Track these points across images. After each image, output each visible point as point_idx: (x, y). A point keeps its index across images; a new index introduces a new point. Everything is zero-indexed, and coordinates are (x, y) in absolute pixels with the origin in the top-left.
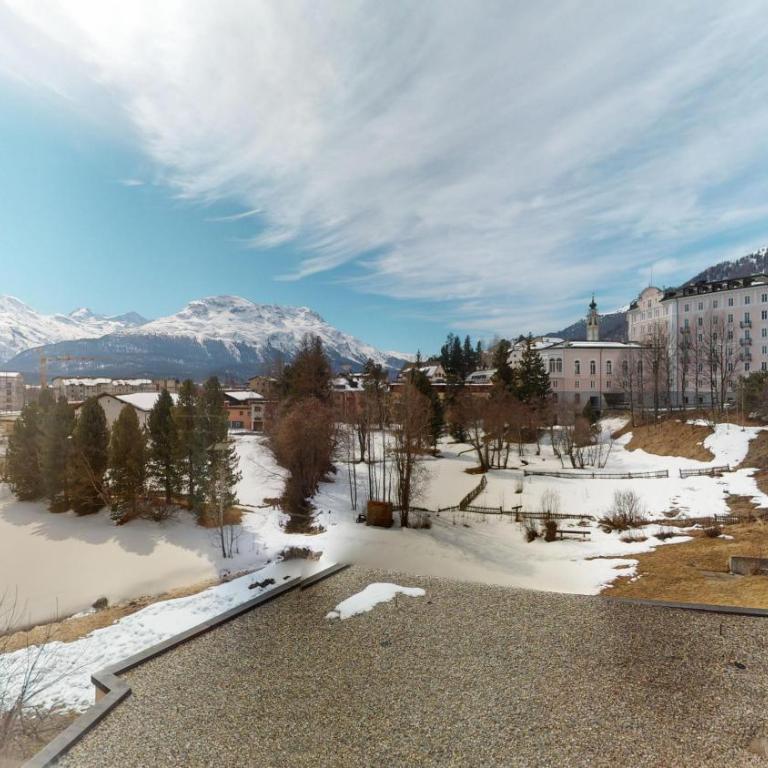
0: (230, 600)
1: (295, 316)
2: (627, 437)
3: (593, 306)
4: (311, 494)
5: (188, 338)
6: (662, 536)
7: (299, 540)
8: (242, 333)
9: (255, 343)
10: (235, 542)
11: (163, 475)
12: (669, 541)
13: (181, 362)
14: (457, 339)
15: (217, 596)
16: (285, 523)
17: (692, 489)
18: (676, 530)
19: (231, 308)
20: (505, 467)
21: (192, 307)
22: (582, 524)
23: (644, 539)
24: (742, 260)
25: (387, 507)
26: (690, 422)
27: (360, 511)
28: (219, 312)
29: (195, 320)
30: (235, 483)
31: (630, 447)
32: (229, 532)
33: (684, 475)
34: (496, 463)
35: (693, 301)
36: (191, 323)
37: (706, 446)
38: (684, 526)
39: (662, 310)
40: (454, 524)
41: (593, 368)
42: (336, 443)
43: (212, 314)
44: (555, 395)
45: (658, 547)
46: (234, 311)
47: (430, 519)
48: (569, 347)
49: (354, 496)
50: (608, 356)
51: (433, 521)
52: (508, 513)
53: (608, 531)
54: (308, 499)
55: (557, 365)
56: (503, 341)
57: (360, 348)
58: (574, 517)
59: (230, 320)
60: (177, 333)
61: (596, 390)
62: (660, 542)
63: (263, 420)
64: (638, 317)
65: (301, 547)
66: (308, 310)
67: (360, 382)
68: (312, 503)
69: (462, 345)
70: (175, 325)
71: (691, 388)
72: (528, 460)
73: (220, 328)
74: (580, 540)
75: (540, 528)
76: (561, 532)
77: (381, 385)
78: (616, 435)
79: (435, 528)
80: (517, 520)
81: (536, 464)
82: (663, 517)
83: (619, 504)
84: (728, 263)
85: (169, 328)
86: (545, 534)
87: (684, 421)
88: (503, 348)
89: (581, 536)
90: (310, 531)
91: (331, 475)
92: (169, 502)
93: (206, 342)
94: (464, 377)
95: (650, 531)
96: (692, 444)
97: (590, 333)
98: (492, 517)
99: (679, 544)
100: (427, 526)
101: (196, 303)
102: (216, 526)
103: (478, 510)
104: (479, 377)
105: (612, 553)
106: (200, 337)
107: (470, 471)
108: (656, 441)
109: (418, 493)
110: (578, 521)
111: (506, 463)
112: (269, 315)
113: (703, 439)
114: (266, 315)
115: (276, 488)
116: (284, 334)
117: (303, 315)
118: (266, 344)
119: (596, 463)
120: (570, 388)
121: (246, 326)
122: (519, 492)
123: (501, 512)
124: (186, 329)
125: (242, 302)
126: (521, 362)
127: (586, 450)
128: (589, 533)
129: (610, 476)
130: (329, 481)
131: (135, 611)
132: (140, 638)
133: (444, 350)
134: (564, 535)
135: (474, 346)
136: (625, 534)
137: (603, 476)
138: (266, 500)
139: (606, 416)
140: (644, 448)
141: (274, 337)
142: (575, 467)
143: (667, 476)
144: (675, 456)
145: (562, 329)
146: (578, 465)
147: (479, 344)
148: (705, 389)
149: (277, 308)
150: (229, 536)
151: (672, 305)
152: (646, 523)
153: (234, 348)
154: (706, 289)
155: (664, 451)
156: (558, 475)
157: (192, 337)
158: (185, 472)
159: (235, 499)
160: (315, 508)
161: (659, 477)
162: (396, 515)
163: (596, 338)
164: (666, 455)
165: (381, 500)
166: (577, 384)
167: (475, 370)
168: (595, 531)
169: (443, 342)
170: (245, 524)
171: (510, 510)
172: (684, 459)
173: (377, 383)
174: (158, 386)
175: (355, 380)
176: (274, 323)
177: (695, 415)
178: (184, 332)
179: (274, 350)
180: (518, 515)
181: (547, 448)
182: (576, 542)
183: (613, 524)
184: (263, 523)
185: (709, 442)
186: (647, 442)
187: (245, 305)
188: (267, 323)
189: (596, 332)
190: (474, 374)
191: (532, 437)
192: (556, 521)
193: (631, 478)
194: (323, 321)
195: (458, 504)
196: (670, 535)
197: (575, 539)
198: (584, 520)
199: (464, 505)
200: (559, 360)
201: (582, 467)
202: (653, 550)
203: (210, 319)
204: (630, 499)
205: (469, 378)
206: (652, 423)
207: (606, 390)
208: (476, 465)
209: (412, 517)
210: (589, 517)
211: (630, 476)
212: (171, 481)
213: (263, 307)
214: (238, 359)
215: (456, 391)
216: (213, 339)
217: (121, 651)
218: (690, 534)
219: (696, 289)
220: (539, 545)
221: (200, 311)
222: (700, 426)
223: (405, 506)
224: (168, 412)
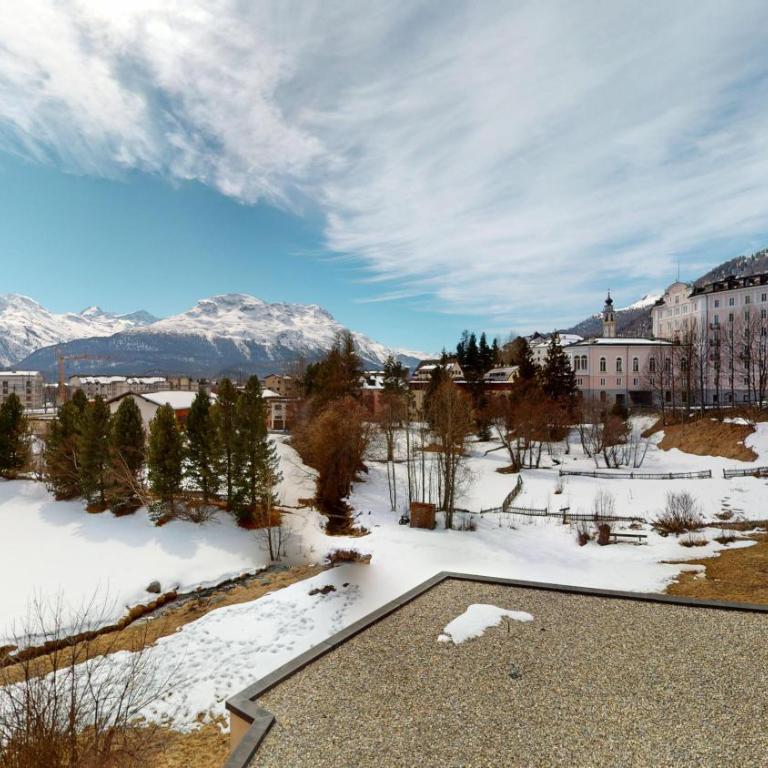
0: (293, 607)
1: (303, 314)
2: (661, 435)
3: (609, 302)
4: (346, 494)
5: (198, 336)
6: (723, 540)
7: (345, 543)
8: (252, 331)
9: (264, 341)
10: (282, 546)
11: (199, 476)
12: (732, 545)
13: (191, 360)
14: (473, 337)
15: (279, 602)
16: (324, 525)
17: (740, 490)
18: (737, 534)
19: (240, 307)
20: (537, 467)
21: (201, 305)
22: (633, 527)
23: (704, 543)
24: (758, 254)
25: (430, 509)
26: (727, 420)
27: (400, 512)
28: (229, 311)
29: (204, 318)
30: (274, 484)
31: (665, 446)
32: (277, 534)
33: (728, 475)
34: (527, 462)
35: (723, 297)
36: (200, 322)
37: (748, 445)
38: (744, 530)
39: (690, 306)
40: (500, 526)
41: (618, 364)
42: (367, 441)
43: (221, 312)
44: (581, 393)
45: (721, 551)
46: (244, 309)
47: (474, 520)
48: (595, 344)
49: (394, 498)
50: (634, 353)
51: (478, 523)
52: (555, 515)
53: (664, 534)
54: (344, 500)
55: (582, 362)
56: (519, 338)
57: (370, 346)
58: (623, 519)
59: (240, 318)
60: (187, 331)
61: (622, 388)
62: (722, 547)
63: (284, 419)
64: (665, 313)
65: (348, 550)
66: (317, 308)
67: (379, 380)
68: (348, 503)
69: (478, 344)
70: (184, 323)
71: (725, 385)
72: (560, 460)
73: (230, 326)
74: (635, 544)
75: (592, 529)
76: (615, 535)
77: (401, 383)
78: (647, 434)
79: (480, 530)
80: (564, 523)
81: (569, 463)
82: (718, 521)
83: (673, 505)
84: (744, 258)
85: (179, 325)
86: (597, 538)
87: (721, 420)
88: (521, 347)
89: (636, 539)
90: (352, 532)
91: (362, 475)
92: (206, 503)
93: (216, 340)
94: (482, 374)
95: (710, 534)
96: (732, 443)
97: (606, 329)
98: (540, 519)
99: (745, 549)
100: (472, 528)
101: (205, 301)
102: (263, 526)
103: (523, 511)
104: (498, 374)
105: (675, 558)
106: (210, 335)
107: (501, 471)
108: (692, 439)
109: (462, 494)
110: (629, 523)
111: (538, 462)
112: (278, 313)
113: (743, 438)
114: (275, 313)
115: (310, 491)
116: (292, 332)
117: (312, 312)
118: (275, 343)
119: (631, 462)
120: (597, 386)
121: (256, 324)
122: (558, 492)
123: (546, 513)
124: (195, 327)
125: (250, 301)
126: (546, 360)
127: (619, 449)
128: (645, 536)
129: (650, 476)
130: (359, 480)
131: (198, 618)
132: (207, 646)
133: (460, 347)
134: (618, 538)
135: (490, 344)
136: (684, 537)
137: (642, 476)
138: (301, 501)
139: (633, 413)
140: (680, 447)
141: (283, 335)
142: (609, 467)
143: (710, 476)
144: (715, 455)
145: (573, 326)
146: (612, 463)
147: (495, 341)
148: (739, 386)
149: (286, 306)
150: (277, 539)
151: (701, 301)
152: (702, 526)
153: (245, 346)
154: (737, 284)
155: (701, 450)
156: (594, 475)
157: (201, 336)
158: (223, 472)
159: (276, 500)
160: (352, 509)
161: (701, 477)
162: (440, 517)
163: (612, 335)
164: (704, 454)
165: (421, 501)
166: (602, 382)
167: (493, 368)
168: (654, 537)
169: (458, 339)
170: (284, 526)
171: (557, 511)
172: (725, 459)
173: (396, 381)
174: (171, 384)
175: (372, 378)
176: (283, 321)
177: (733, 414)
178: (193, 330)
179: (282, 347)
180: (565, 516)
181: (577, 448)
182: (632, 546)
183: (667, 528)
184: (304, 525)
185: (751, 441)
186: (683, 440)
187: (254, 303)
188: (276, 322)
189: (612, 328)
190: (492, 371)
191: (558, 435)
192: (610, 524)
193: (671, 478)
194: (332, 318)
195: (501, 505)
196: (732, 539)
197: (629, 543)
198: (636, 522)
199: (506, 507)
200: (584, 357)
201: (617, 466)
202: (718, 555)
203: (219, 317)
204: (685, 501)
205: (487, 375)
206: (685, 422)
207: (633, 388)
208: (508, 464)
209: (457, 519)
210: (640, 520)
211: (671, 477)
212: (209, 483)
213: (272, 305)
214: (248, 357)
215: (477, 389)
216: (222, 337)
217: (191, 661)
218: (753, 537)
219: (726, 284)
220: (592, 549)
221: (209, 309)
222: (739, 425)
223: (448, 508)
224: (206, 412)
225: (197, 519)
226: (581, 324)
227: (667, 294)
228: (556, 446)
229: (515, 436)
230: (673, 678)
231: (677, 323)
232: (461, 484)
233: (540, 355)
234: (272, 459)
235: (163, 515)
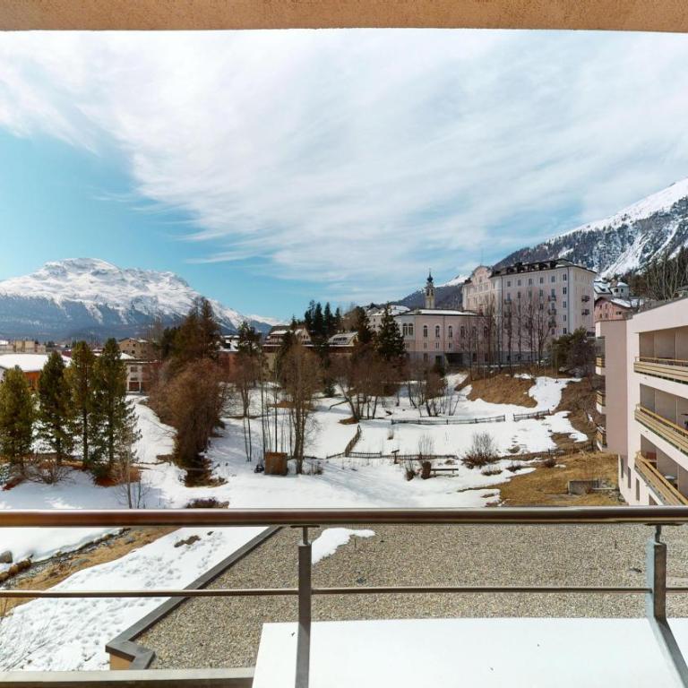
0: (159, 560)
1: (158, 280)
2: (469, 388)
3: (430, 279)
4: (204, 449)
5: (44, 299)
6: (513, 469)
7: (203, 493)
8: (104, 295)
9: (118, 306)
10: (142, 499)
11: (52, 437)
12: (519, 472)
13: (37, 322)
14: (319, 306)
15: (145, 558)
16: (183, 478)
17: (525, 430)
18: (522, 463)
19: (92, 271)
20: (373, 418)
21: (48, 268)
22: (448, 462)
23: (499, 472)
24: (538, 246)
25: (283, 457)
26: (517, 376)
27: (256, 461)
28: (80, 274)
29: (52, 281)
30: (133, 442)
31: (472, 397)
32: (137, 489)
33: (517, 419)
34: (365, 414)
35: (514, 278)
36: (48, 284)
37: (530, 395)
38: (527, 460)
39: (490, 285)
40: (343, 468)
41: (437, 331)
42: (224, 400)
43: (71, 276)
44: (408, 355)
45: (511, 477)
46: (96, 273)
47: (321, 465)
48: (419, 314)
49: (249, 449)
50: (449, 323)
51: (325, 468)
52: (388, 457)
53: (471, 467)
54: (202, 454)
55: (409, 329)
56: (358, 307)
57: (224, 312)
58: (441, 457)
59: (92, 282)
60: (31, 294)
61: (440, 350)
62: (512, 474)
63: (140, 381)
64: (472, 290)
65: (207, 499)
66: (172, 275)
67: (234, 343)
68: (206, 457)
69: (323, 312)
70: (29, 285)
71: (515, 348)
72: (392, 411)
73: (80, 289)
74: (450, 476)
75: (417, 466)
76: (435, 470)
77: (254, 346)
78: (459, 388)
79: (325, 473)
80: (396, 463)
81: (399, 414)
82: (510, 454)
83: (477, 443)
84: (528, 249)
85: (23, 288)
86: (421, 473)
87: (512, 376)
88: (360, 315)
89: (450, 472)
90: (212, 483)
91: (219, 430)
92: (59, 464)
93: (64, 303)
94: (326, 338)
95: (503, 465)
96: (520, 393)
97: (428, 302)
98: (375, 461)
99: (527, 475)
100: (319, 472)
101: (54, 264)
102: (122, 483)
103: (361, 455)
104: (340, 339)
105: (478, 485)
106: (58, 299)
107: (344, 422)
108: (492, 391)
109: (311, 442)
110: (446, 460)
111: (374, 414)
112: (133, 279)
113: (527, 389)
114: (130, 278)
115: (168, 447)
116: (147, 297)
117: (168, 279)
118: (129, 307)
119: (447, 410)
120: (420, 349)
121: (108, 288)
122: (391, 438)
123: (381, 456)
124: (42, 290)
125: (102, 265)
126: (380, 326)
127: (438, 401)
128: (457, 470)
129: (461, 422)
130: (216, 435)
133: (307, 315)
134: (437, 472)
135: (333, 312)
136: (486, 468)
137: (455, 422)
138: (159, 457)
139: (450, 371)
140: (483, 397)
141: (138, 300)
142: (430, 416)
143: (504, 420)
144: (508, 403)
145: (402, 299)
146: (432, 412)
147: (338, 310)
148: (526, 349)
149: (141, 272)
150: (137, 493)
151: (498, 281)
152: (498, 459)
153: (96, 310)
154: (524, 269)
155: (499, 399)
156: (419, 422)
157: (49, 298)
158: (78, 433)
159: (135, 457)
160: (210, 462)
161: (498, 421)
162: (292, 464)
163: (433, 307)
164: (500, 402)
165: (274, 451)
166: (425, 346)
167: (336, 333)
168: (463, 470)
169: (306, 308)
170: (143, 481)
171: (389, 453)
172: (515, 406)
173: (250, 344)
174: (15, 347)
175: (228, 342)
176: (137, 287)
177: (521, 371)
178: (39, 293)
179: (137, 311)
180: (396, 458)
181: (405, 401)
182: (447, 477)
183: (475, 461)
184: (163, 479)
185: (533, 392)
186: (485, 392)
187: (107, 268)
188: (130, 287)
189: (433, 301)
190: (336, 336)
191: (390, 390)
192: (430, 461)
193: (477, 422)
194: (187, 286)
195: (343, 451)
196: (519, 468)
197: (445, 475)
198: (450, 458)
199: (348, 452)
200: (411, 325)
201: (436, 415)
202: (509, 480)
203: (70, 280)
204: (486, 440)
205: (331, 340)
206: (487, 377)
207: (449, 350)
208: (348, 416)
209: (306, 466)
210: (453, 457)
211: (476, 421)
212: (62, 443)
213: (127, 271)
214: (100, 321)
215: (324, 352)
216: (73, 300)
217: (55, 625)
218: (533, 465)
219: (515, 269)
220: (417, 483)
221: (59, 273)
222: (525, 379)
223: (298, 456)
224: (60, 374)
225: (50, 480)
226: (409, 297)
227: (473, 274)
228: (388, 399)
229: (356, 392)
230: (476, 564)
231: (481, 298)
232: (310, 434)
233: (375, 322)
234: (130, 418)
235: (11, 478)
